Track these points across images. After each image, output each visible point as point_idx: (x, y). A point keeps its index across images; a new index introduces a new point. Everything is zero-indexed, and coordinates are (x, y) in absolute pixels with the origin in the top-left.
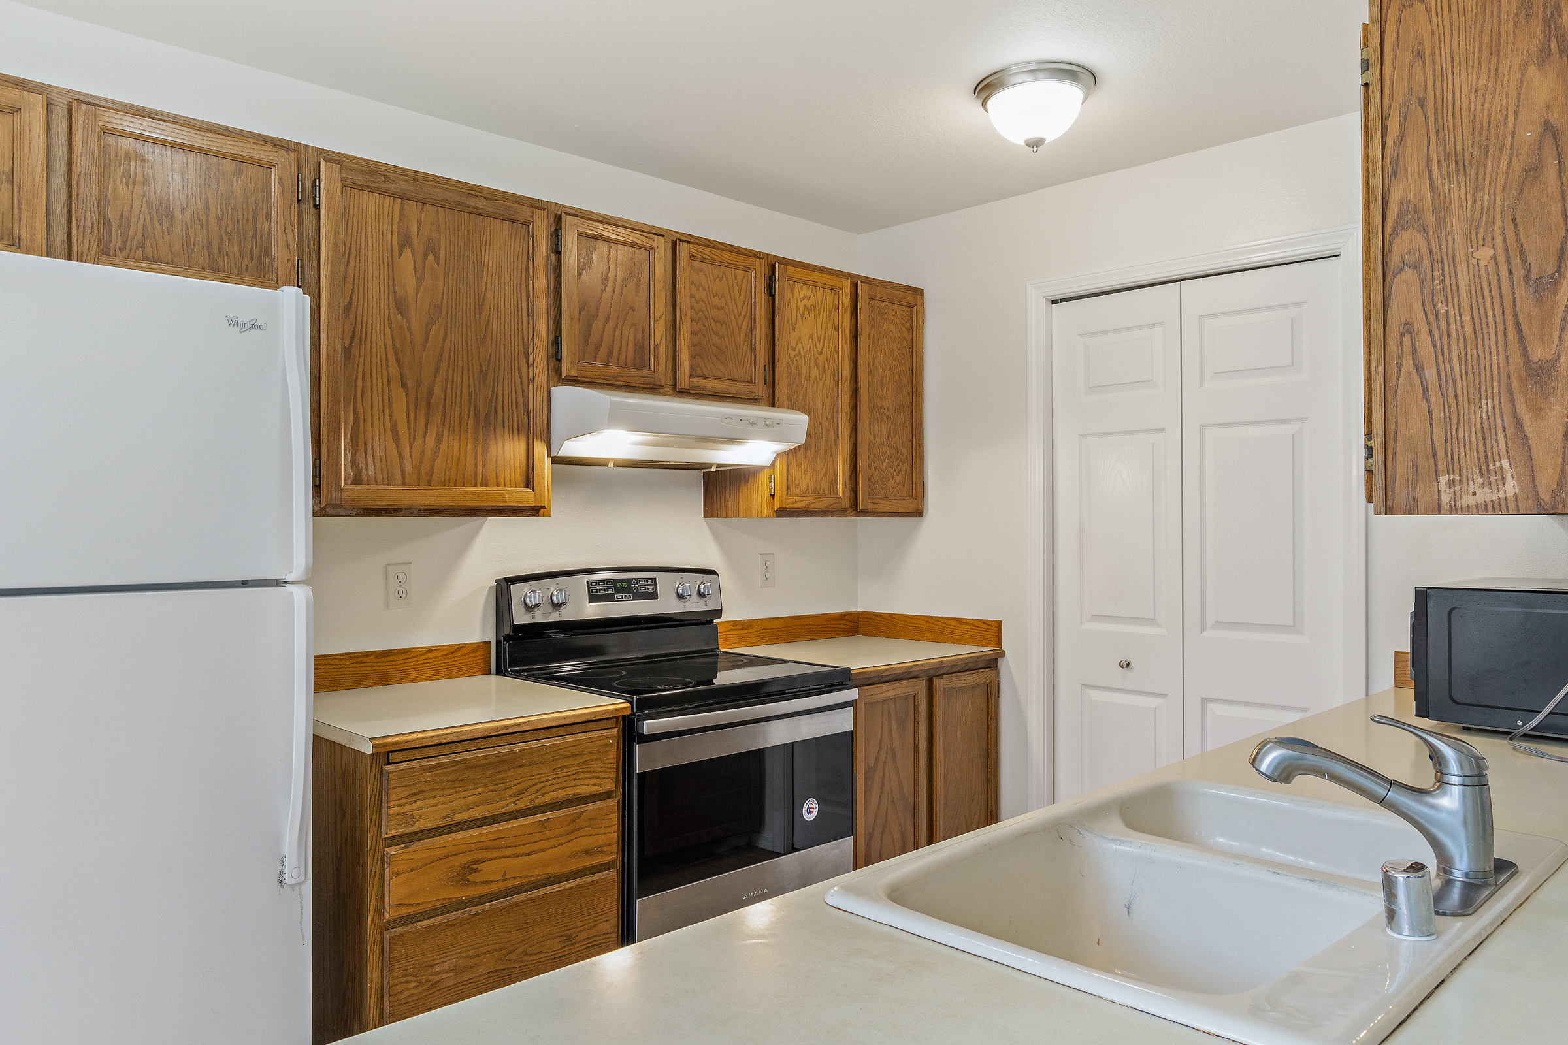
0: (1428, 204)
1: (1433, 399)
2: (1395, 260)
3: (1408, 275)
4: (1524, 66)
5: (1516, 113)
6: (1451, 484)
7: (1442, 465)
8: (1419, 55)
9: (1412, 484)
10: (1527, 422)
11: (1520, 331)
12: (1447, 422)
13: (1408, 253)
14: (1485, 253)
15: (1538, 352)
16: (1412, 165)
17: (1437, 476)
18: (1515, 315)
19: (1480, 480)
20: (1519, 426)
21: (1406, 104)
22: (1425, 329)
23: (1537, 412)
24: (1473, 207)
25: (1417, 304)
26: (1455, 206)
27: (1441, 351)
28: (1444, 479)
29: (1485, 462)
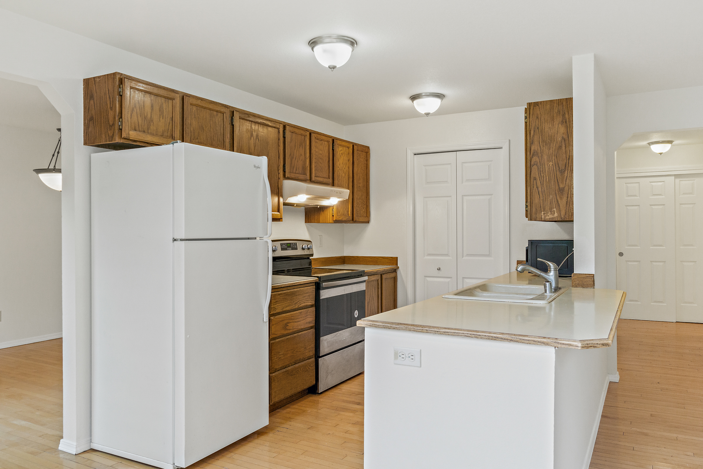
0: (539, 151)
1: (540, 195)
2: (532, 163)
3: (535, 167)
4: (558, 124)
5: (557, 134)
6: (544, 214)
7: (542, 210)
8: (537, 118)
9: (536, 214)
10: (559, 201)
11: (558, 181)
12: (543, 200)
13: (535, 162)
14: (551, 163)
15: (561, 186)
16: (536, 143)
17: (541, 212)
18: (557, 177)
19: (550, 213)
20: (558, 201)
21: (535, 128)
22: (539, 179)
23: (561, 198)
24: (549, 153)
25: (537, 173)
26: (545, 152)
27: (542, 184)
28: (543, 213)
29: (551, 209)
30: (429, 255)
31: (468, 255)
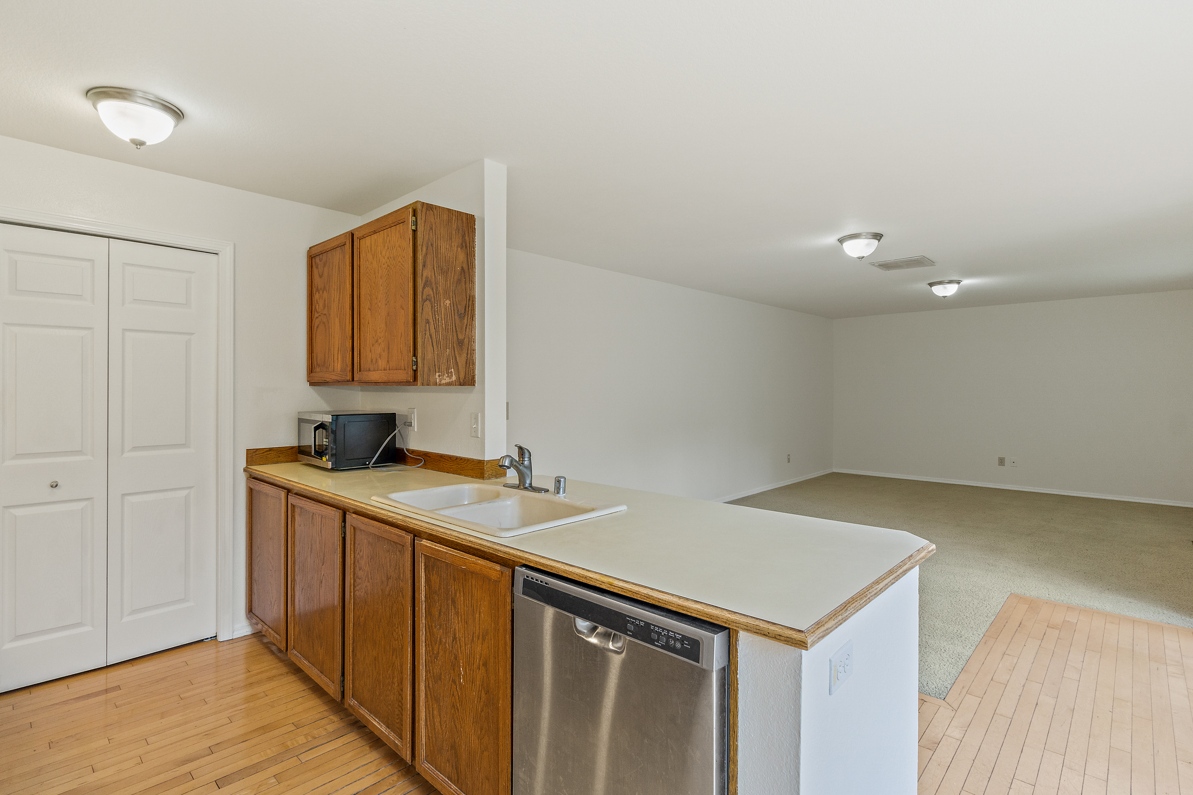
0: (433, 280)
1: (435, 347)
2: (424, 297)
3: (428, 303)
4: (458, 247)
5: (455, 261)
6: (439, 376)
7: (437, 370)
8: (431, 229)
9: (429, 375)
10: (458, 358)
11: (456, 329)
12: (438, 355)
13: (428, 296)
14: (448, 302)
15: (461, 337)
16: (429, 266)
17: (436, 373)
18: (455, 323)
19: (447, 375)
20: (456, 358)
21: (427, 243)
22: (432, 323)
23: (460, 354)
24: (445, 286)
25: (430, 314)
26: (441, 284)
27: (437, 331)
28: (437, 374)
29: (448, 369)
30: (19, 456)
31: (135, 449)
